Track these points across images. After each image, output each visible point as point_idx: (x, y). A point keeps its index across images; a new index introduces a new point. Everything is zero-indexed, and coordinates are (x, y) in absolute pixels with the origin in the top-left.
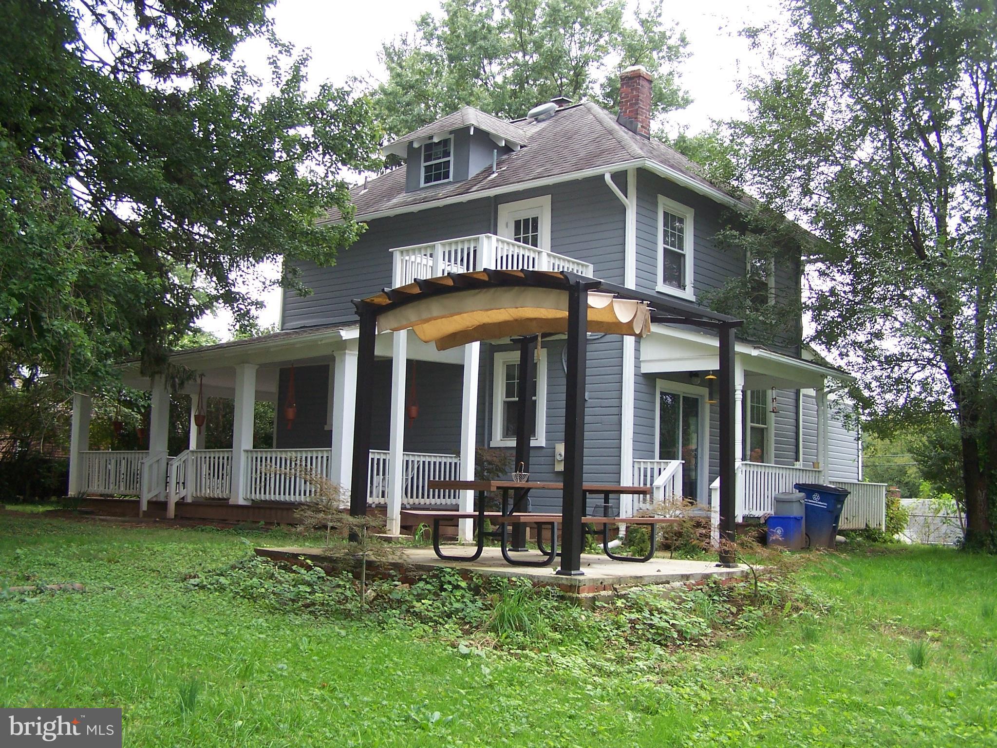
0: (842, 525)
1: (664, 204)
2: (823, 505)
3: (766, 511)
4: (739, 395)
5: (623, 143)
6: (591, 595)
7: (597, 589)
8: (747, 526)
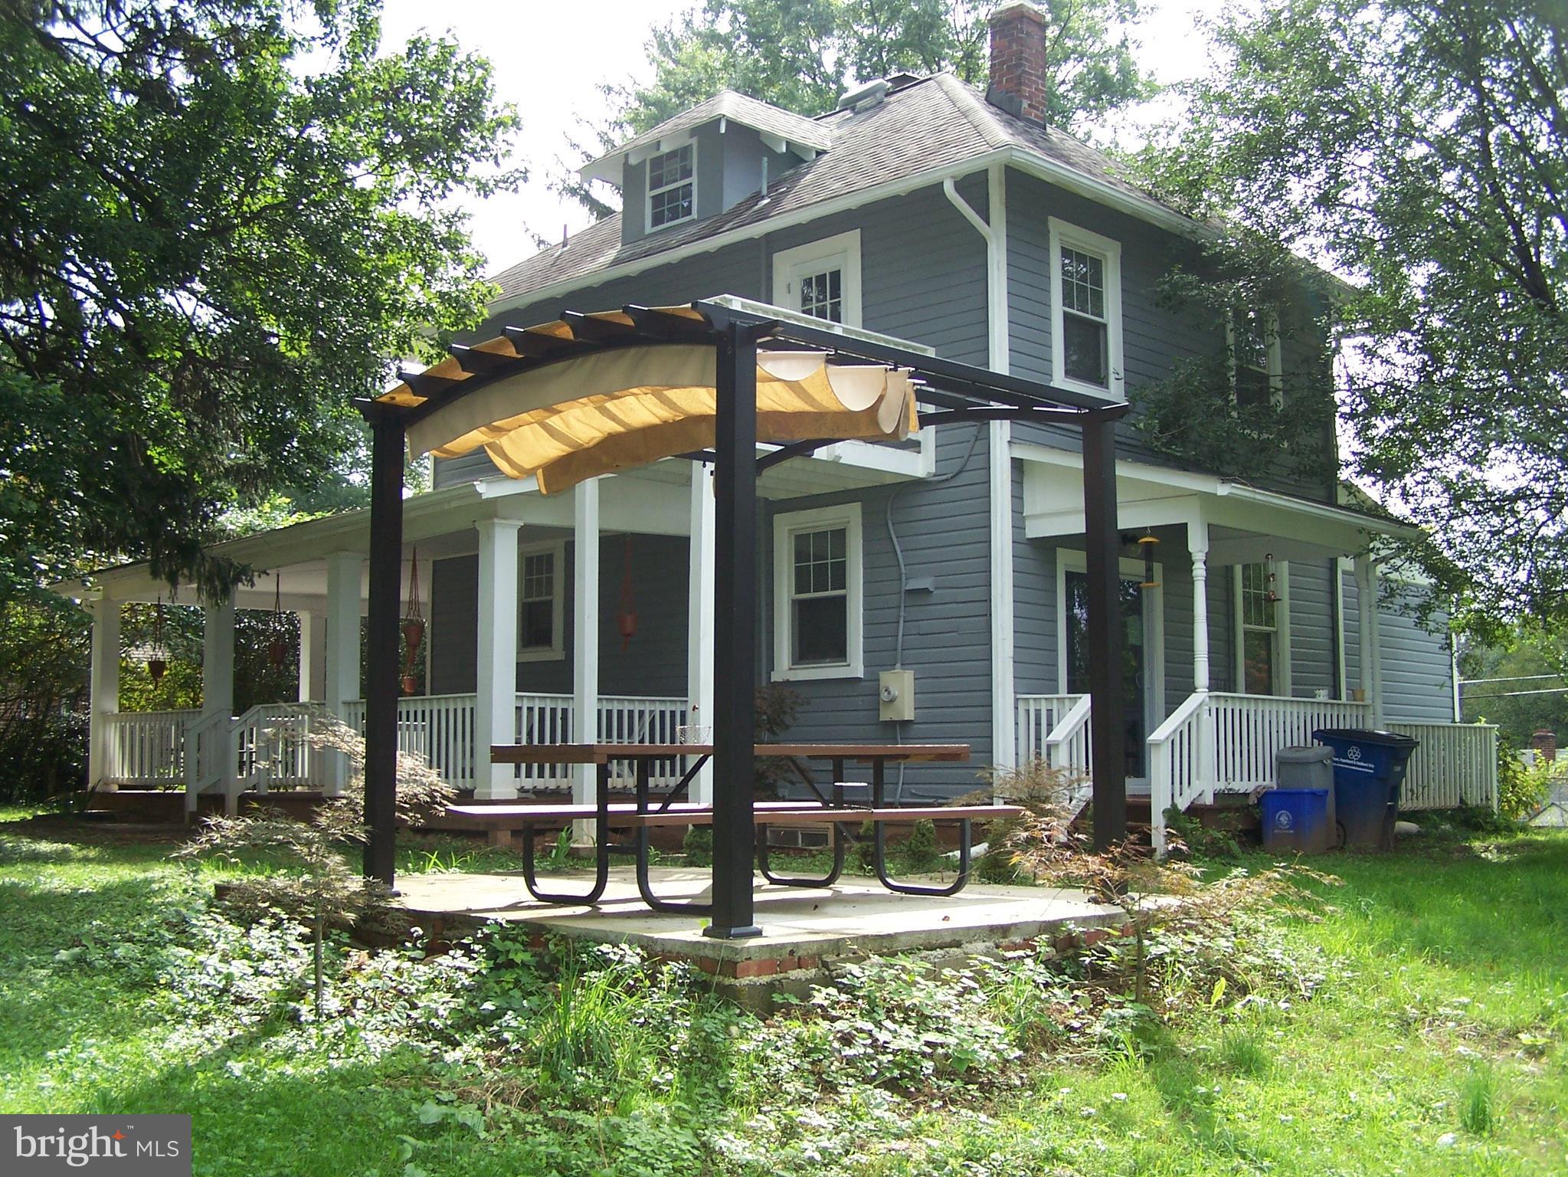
0: (1405, 804)
1: (1061, 232)
2: (1368, 768)
3: (1260, 782)
4: (1199, 571)
5: (980, 128)
6: (765, 979)
7: (783, 966)
8: (1221, 810)
